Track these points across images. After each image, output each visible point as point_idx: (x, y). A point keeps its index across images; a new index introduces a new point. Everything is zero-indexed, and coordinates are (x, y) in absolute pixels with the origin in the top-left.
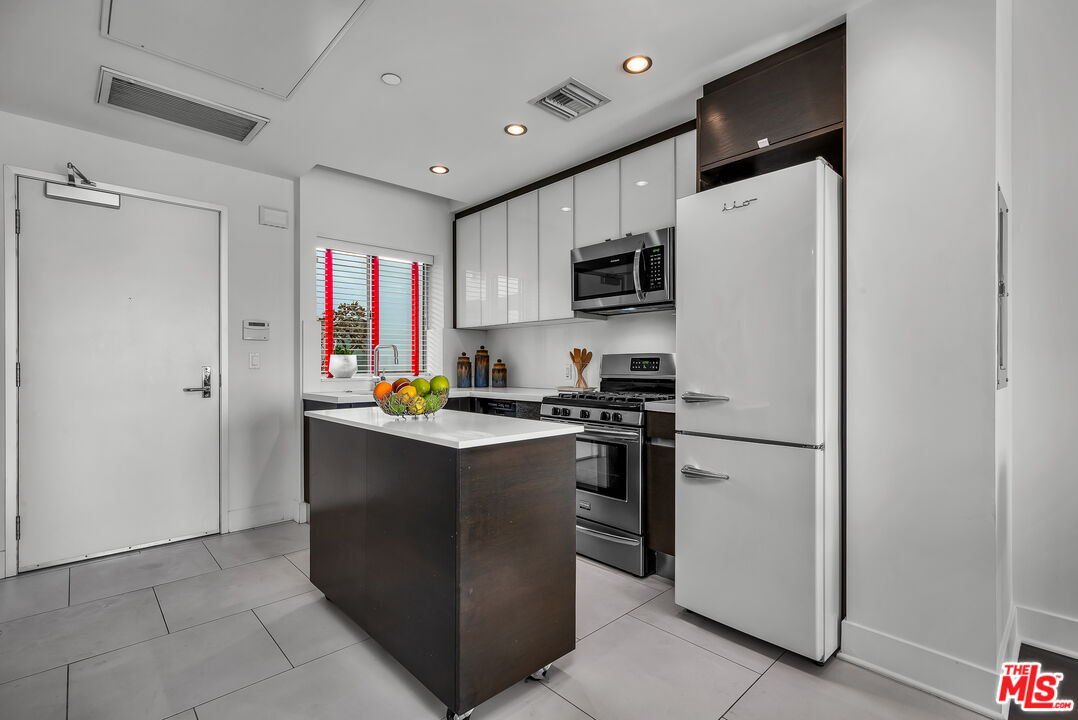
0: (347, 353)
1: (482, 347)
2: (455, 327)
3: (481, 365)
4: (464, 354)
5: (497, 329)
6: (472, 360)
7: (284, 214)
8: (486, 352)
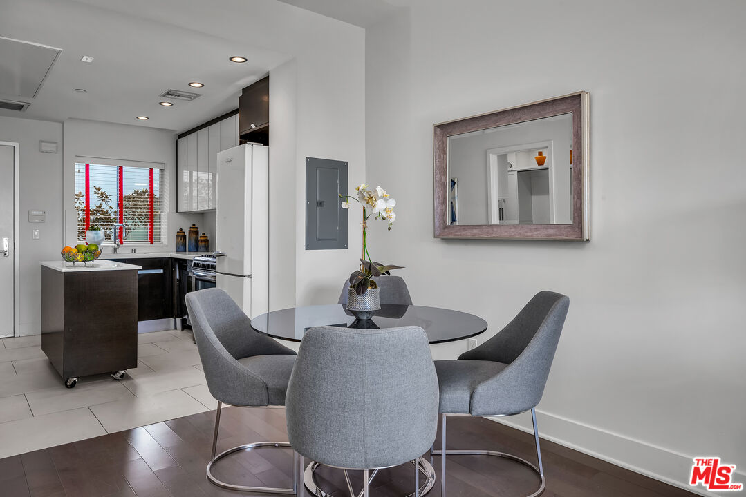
0: (98, 229)
1: (194, 225)
2: (177, 212)
3: (194, 236)
4: (181, 230)
5: (206, 213)
6: (187, 234)
7: (55, 145)
8: (197, 228)
